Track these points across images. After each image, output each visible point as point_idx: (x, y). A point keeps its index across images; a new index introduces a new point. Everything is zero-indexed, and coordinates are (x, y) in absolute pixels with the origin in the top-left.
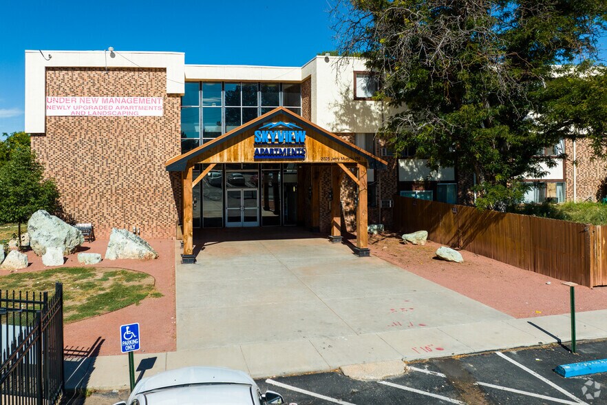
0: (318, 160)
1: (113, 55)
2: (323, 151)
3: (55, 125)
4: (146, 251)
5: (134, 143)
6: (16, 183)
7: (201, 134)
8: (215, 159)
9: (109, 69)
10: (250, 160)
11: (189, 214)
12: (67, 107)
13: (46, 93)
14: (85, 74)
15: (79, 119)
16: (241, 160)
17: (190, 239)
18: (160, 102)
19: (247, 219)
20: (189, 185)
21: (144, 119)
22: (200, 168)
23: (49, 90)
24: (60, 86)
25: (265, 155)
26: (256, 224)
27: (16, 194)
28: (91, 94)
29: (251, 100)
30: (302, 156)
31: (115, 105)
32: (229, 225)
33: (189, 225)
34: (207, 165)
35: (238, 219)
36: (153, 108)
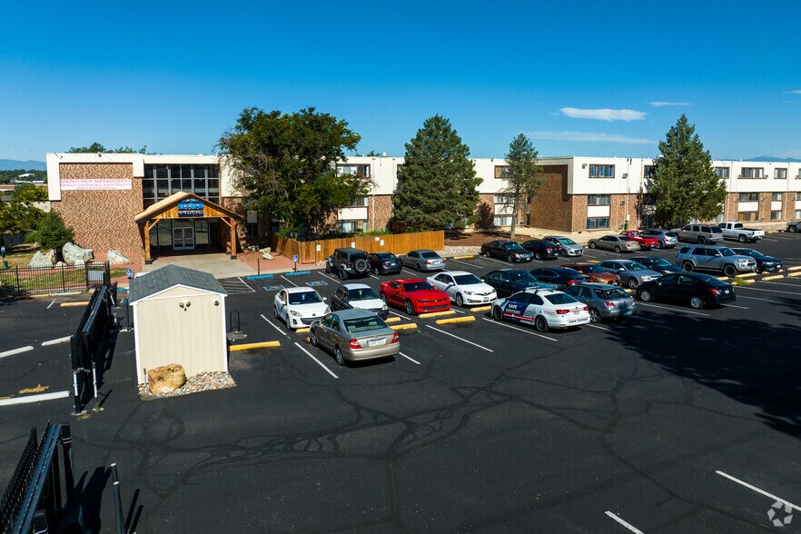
0: (210, 216)
1: (100, 156)
2: (213, 212)
3: (67, 195)
4: (127, 260)
5: (115, 205)
6: (53, 229)
7: (156, 195)
8: (160, 217)
9: (98, 163)
10: (177, 217)
11: (147, 242)
12: (74, 185)
13: (61, 177)
14: (84, 166)
15: (81, 192)
16: (172, 217)
17: (149, 254)
18: (129, 182)
19: (186, 245)
20: (147, 229)
21: (120, 191)
22: (152, 221)
23: (63, 175)
24: (68, 173)
25: (183, 215)
26: (193, 248)
27: (56, 235)
28: (87, 177)
29: (187, 174)
30: (202, 215)
31: (102, 184)
32: (175, 248)
33: (148, 247)
34: (155, 220)
35: (181, 245)
36: (125, 185)
